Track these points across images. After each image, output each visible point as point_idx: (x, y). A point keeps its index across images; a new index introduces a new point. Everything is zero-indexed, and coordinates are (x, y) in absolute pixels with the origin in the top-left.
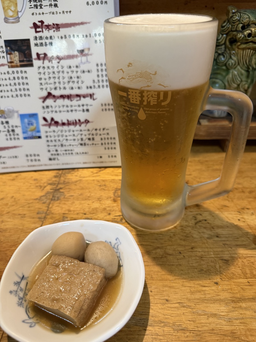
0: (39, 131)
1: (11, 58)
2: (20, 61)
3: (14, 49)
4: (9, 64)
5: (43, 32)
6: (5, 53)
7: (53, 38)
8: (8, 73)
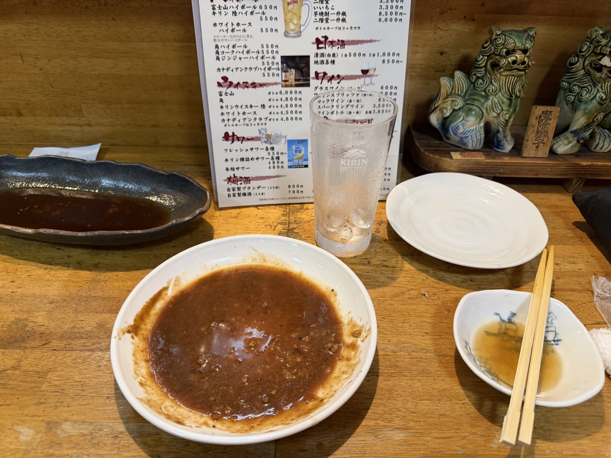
0: (307, 160)
1: (286, 77)
2: (296, 80)
3: (291, 66)
4: (284, 83)
5: (325, 48)
6: (280, 70)
7: (336, 55)
8: (281, 92)
